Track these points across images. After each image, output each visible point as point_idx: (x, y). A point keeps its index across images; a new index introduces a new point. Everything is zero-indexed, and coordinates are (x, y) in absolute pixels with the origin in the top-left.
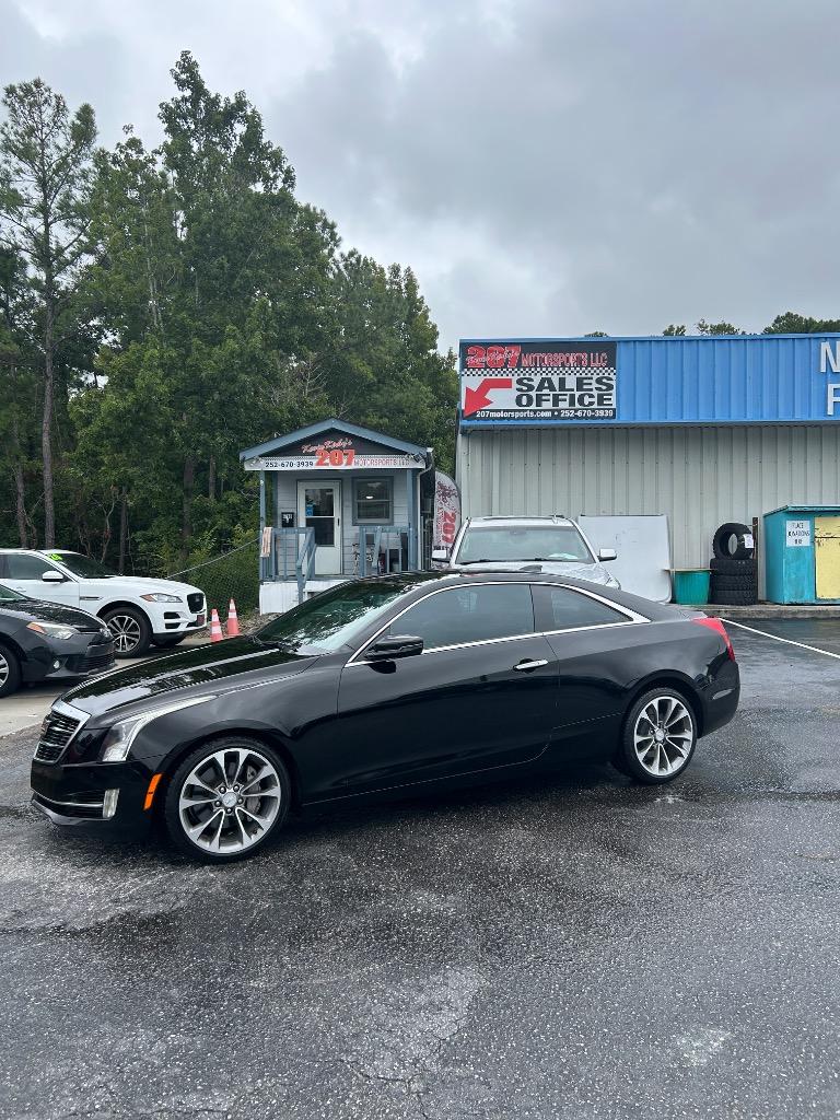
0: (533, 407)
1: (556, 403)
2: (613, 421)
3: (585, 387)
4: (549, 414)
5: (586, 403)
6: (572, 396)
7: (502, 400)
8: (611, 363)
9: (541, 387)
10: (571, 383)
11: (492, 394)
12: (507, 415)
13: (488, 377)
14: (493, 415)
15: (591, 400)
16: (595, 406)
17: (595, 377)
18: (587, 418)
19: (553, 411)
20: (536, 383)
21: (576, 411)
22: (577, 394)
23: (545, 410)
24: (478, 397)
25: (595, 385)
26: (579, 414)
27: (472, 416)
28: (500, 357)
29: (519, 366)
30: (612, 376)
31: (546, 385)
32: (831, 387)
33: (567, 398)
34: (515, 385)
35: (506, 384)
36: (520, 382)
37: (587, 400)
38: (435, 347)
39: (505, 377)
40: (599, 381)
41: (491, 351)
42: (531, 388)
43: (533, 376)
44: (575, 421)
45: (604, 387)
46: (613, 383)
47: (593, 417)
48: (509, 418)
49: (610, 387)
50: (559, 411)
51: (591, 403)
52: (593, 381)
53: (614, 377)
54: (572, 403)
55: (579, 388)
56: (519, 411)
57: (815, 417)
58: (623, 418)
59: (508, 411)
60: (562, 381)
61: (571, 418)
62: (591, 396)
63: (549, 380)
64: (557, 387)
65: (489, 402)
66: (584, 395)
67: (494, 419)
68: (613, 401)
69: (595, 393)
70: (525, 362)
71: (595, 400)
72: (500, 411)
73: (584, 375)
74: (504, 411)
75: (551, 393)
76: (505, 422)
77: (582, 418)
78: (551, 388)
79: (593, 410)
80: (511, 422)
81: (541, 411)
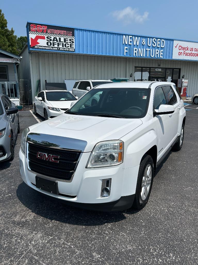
0: (52, 46)
1: (58, 45)
2: (74, 53)
3: (66, 41)
4: (56, 49)
5: (67, 46)
6: (63, 44)
7: (42, 43)
8: (73, 35)
9: (54, 40)
10: (62, 40)
11: (39, 41)
12: (44, 48)
13: (37, 35)
14: (40, 47)
15: (68, 46)
16: (69, 48)
17: (69, 39)
18: (67, 51)
19: (58, 48)
20: (52, 39)
21: (64, 48)
22: (64, 43)
23: (55, 48)
24: (35, 41)
25: (69, 41)
26: (65, 49)
27: (33, 47)
28: (41, 29)
29: (47, 33)
30: (73, 39)
31: (55, 40)
32: (125, 48)
33: (61, 44)
34: (46, 39)
35: (43, 38)
36: (47, 38)
37: (67, 45)
38: (6, 27)
39: (43, 35)
40: (70, 40)
41: (38, 26)
42: (51, 40)
43: (51, 36)
44: (64, 52)
45: (71, 42)
46: (74, 41)
47: (69, 51)
48: (45, 49)
49: (73, 42)
50: (59, 48)
51: (68, 47)
52: (68, 40)
53: (74, 39)
54: (63, 46)
55: (65, 41)
56: (48, 47)
57: (122, 55)
58: (77, 52)
59: (45, 47)
60: (60, 39)
61: (62, 50)
62: (68, 44)
63: (56, 38)
64: (58, 41)
65: (39, 43)
66: (66, 44)
67: (40, 49)
68: (74, 47)
69: (69, 43)
70: (48, 32)
71: (69, 46)
72: (42, 46)
73: (66, 38)
74: (43, 46)
75: (57, 42)
76: (44, 50)
77: (66, 51)
78: (57, 41)
79: (69, 49)
80: (46, 50)
81: (54, 47)
